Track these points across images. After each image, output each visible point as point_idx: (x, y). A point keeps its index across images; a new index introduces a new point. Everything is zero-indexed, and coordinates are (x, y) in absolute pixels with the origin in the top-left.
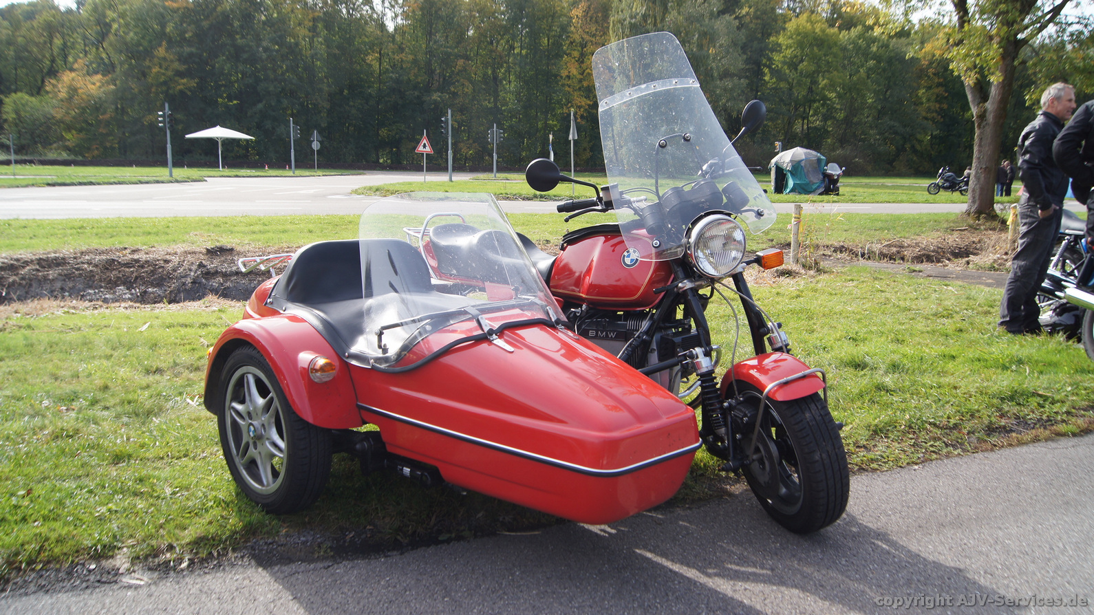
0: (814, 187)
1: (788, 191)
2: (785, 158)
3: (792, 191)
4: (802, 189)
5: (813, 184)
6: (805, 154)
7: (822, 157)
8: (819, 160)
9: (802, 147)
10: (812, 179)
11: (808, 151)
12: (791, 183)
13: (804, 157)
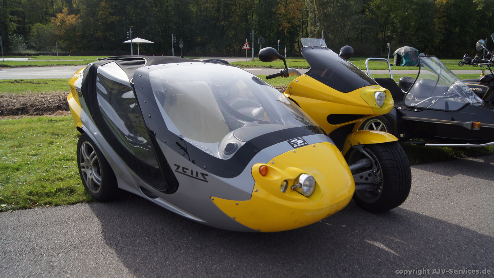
0: (414, 63)
1: (403, 65)
2: (402, 50)
3: (405, 65)
4: (409, 64)
5: (414, 62)
6: (410, 49)
7: (417, 50)
8: (416, 51)
9: (408, 46)
10: (413, 60)
11: (411, 47)
12: (404, 61)
13: (410, 50)
